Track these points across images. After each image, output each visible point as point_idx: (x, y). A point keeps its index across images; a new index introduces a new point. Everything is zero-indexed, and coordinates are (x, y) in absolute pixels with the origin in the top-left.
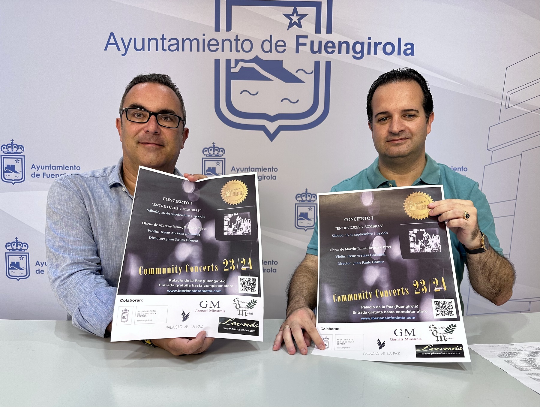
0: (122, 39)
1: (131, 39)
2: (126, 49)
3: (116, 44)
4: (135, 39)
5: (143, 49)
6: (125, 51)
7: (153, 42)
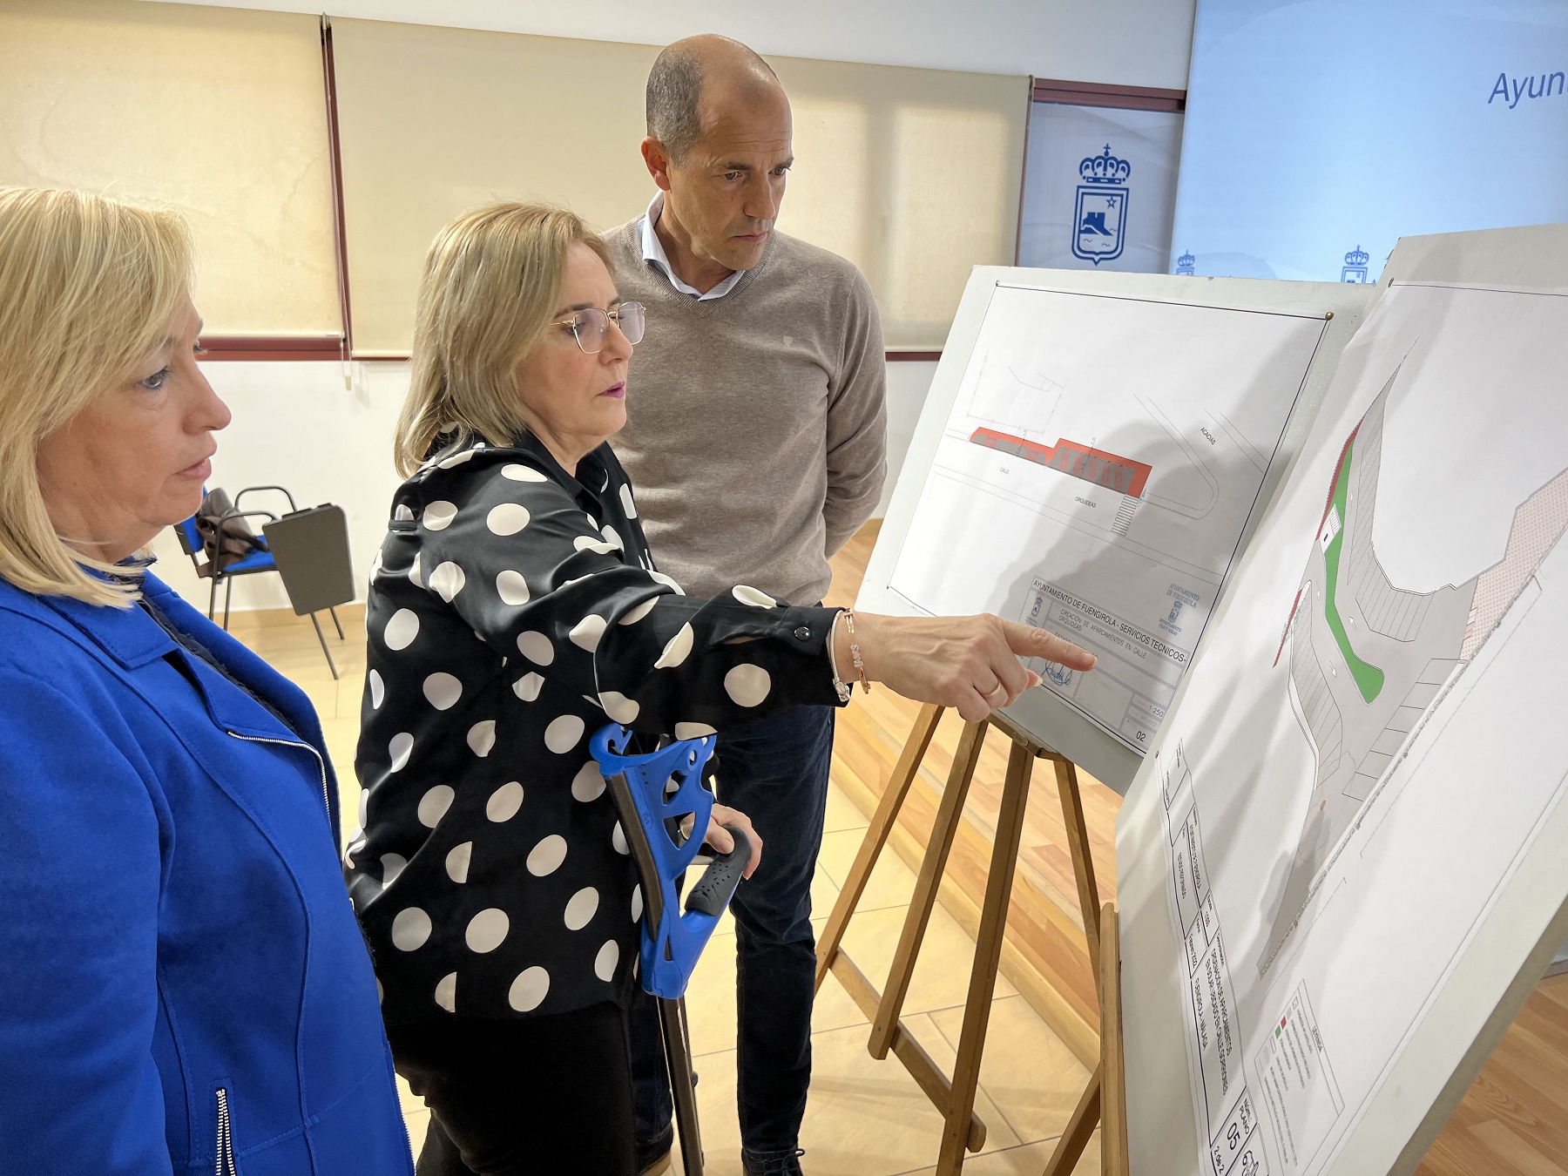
0: (1515, 81)
1: (1527, 79)
2: (1517, 97)
3: (1505, 91)
4: (1532, 78)
5: (1540, 93)
6: (1514, 100)
7: (1557, 80)
